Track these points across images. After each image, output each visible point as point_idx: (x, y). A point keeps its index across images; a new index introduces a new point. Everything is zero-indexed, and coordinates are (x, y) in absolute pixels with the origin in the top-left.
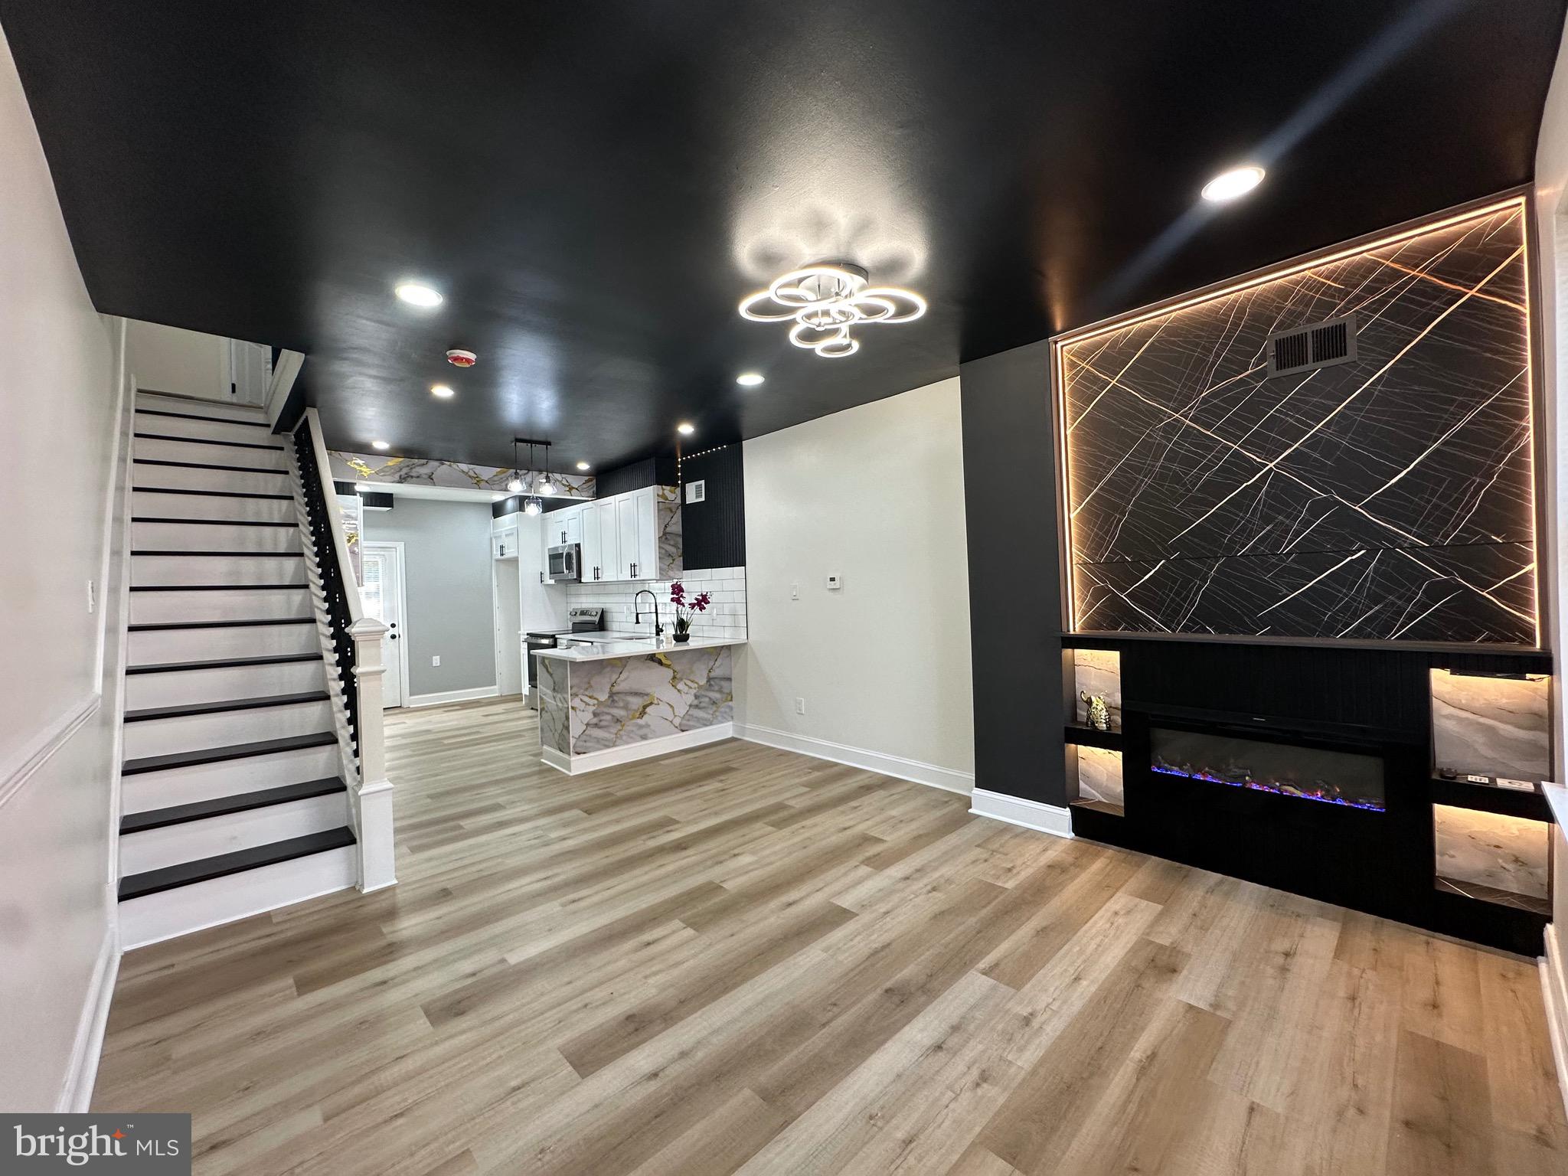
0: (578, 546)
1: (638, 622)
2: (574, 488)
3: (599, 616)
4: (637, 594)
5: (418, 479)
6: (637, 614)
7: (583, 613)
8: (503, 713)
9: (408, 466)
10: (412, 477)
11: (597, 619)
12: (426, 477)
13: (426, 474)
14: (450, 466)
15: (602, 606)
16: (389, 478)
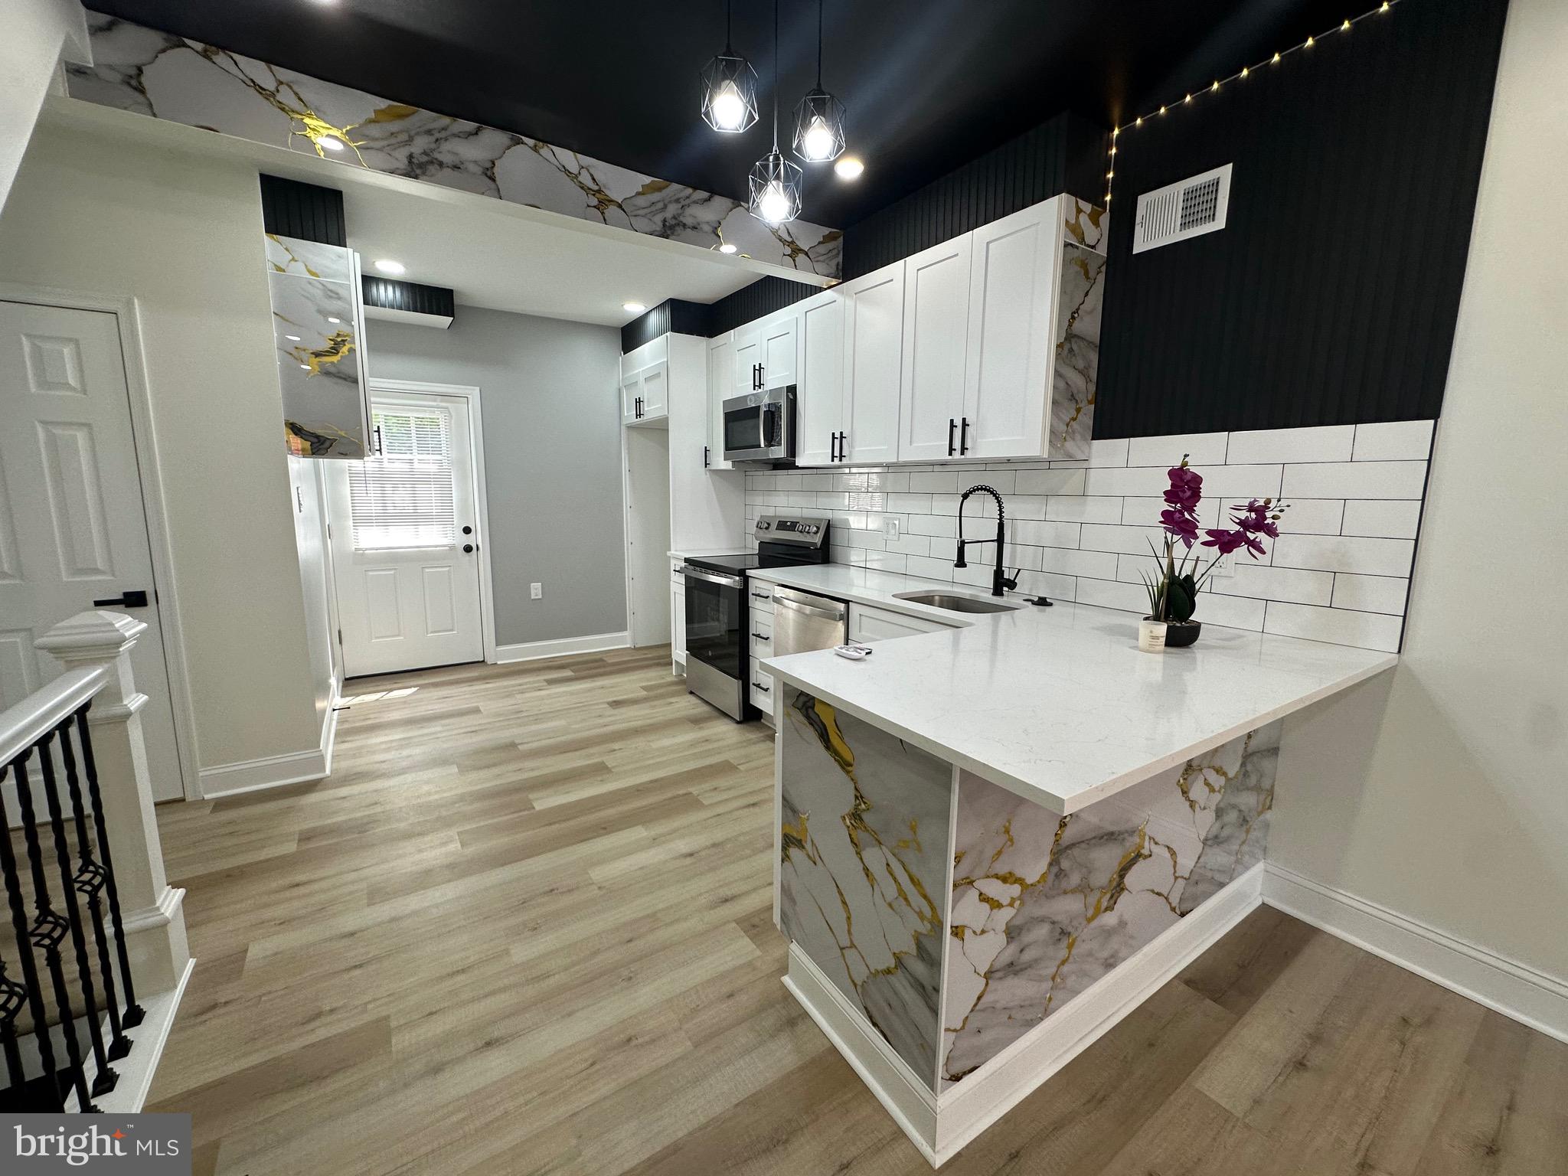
0: (792, 390)
1: (961, 563)
2: (801, 250)
3: (821, 535)
4: (965, 496)
5: (456, 173)
6: (963, 543)
7: (783, 525)
8: (645, 700)
9: (429, 132)
10: (441, 164)
11: (818, 540)
12: (478, 170)
13: (475, 162)
14: (535, 149)
15: (829, 515)
16: (380, 158)
